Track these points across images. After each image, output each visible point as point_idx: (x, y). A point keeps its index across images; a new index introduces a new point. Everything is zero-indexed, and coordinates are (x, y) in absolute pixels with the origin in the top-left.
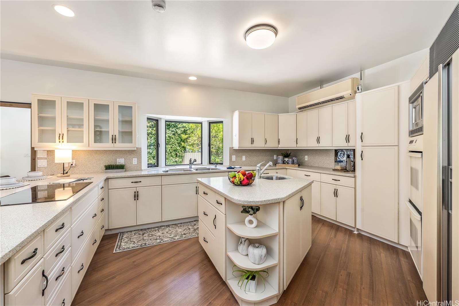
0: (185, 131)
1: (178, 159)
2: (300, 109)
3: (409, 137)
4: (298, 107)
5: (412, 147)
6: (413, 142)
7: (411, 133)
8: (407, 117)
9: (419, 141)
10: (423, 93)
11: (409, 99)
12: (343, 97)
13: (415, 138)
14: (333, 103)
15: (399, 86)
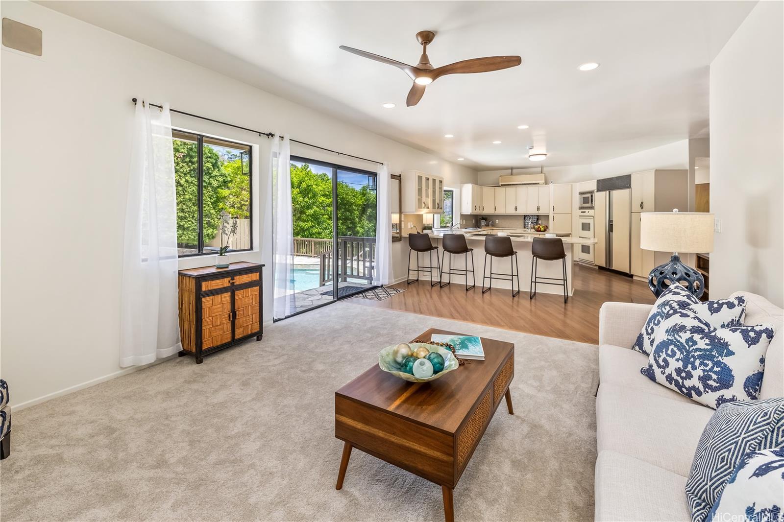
0: (225, 182)
1: (212, 230)
2: (502, 185)
3: (579, 209)
4: (501, 184)
5: (583, 214)
6: (585, 212)
7: (581, 208)
8: (577, 201)
9: (591, 212)
10: (593, 195)
11: (579, 193)
12: (538, 184)
13: (587, 211)
14: (527, 186)
15: (572, 185)
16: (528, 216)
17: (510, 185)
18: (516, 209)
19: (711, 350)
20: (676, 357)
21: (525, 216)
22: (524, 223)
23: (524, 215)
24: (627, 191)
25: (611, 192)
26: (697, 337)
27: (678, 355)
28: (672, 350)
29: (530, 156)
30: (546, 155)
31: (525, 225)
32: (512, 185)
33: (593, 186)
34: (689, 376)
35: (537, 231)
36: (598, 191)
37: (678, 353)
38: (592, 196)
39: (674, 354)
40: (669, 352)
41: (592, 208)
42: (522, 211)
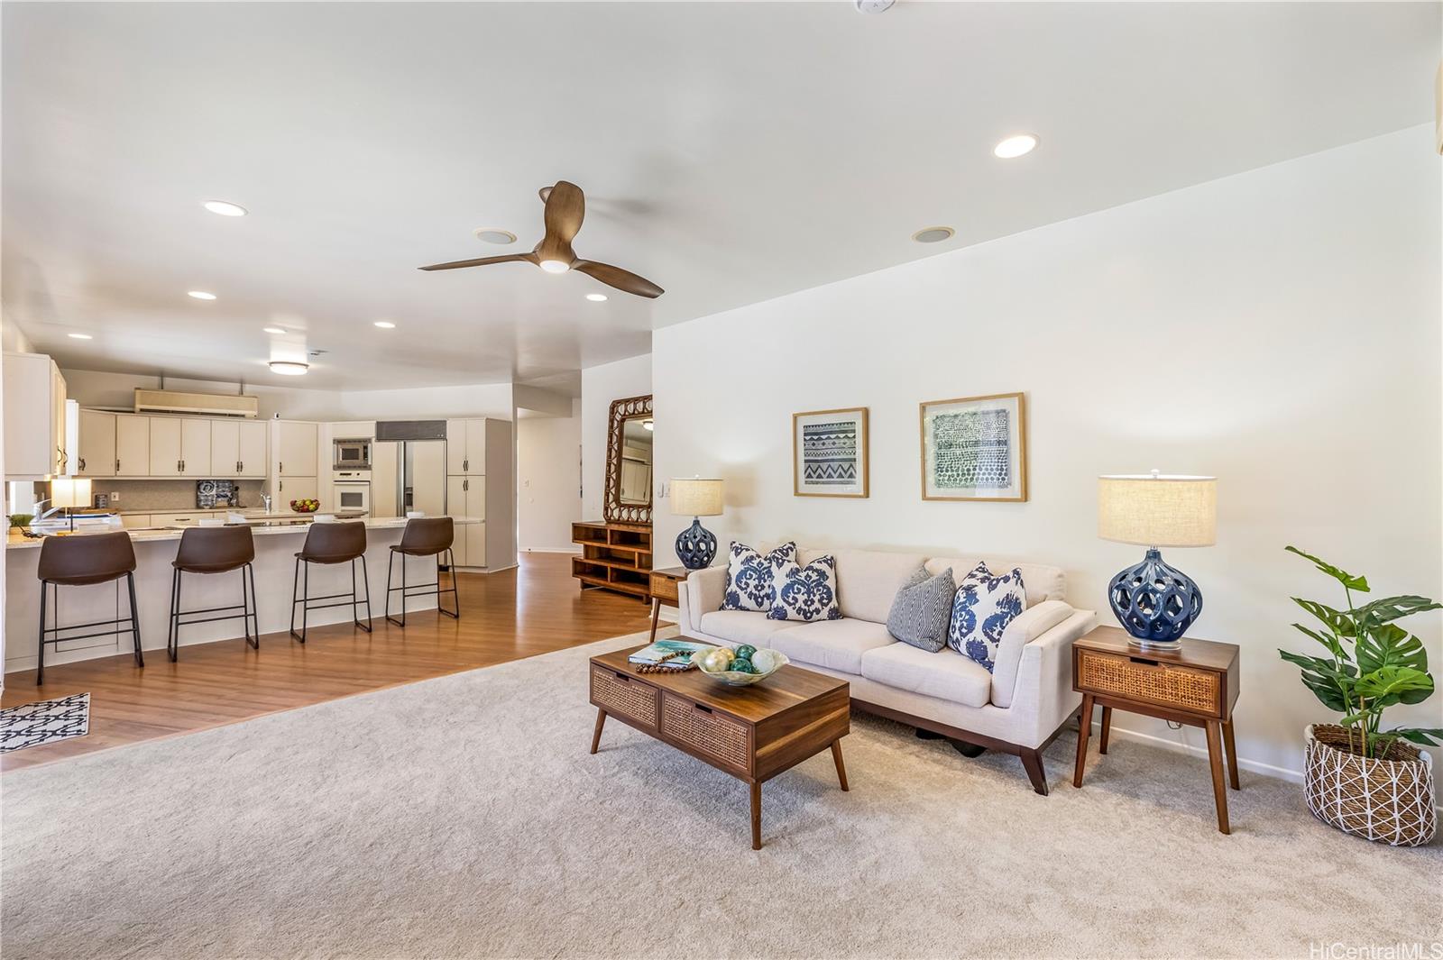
2: (142, 410)
3: (334, 469)
4: (138, 406)
5: (345, 478)
6: (350, 474)
7: (337, 467)
8: (329, 454)
9: (364, 475)
10: (369, 445)
11: (334, 440)
12: (243, 416)
13: (354, 472)
14: (212, 418)
15: (317, 426)
16: (208, 481)
17: (168, 412)
18: (181, 466)
19: (819, 579)
20: (802, 592)
21: (199, 483)
22: (197, 497)
23: (198, 481)
24: (439, 444)
25: (408, 444)
26: (810, 573)
27: (803, 590)
28: (798, 589)
29: (271, 363)
30: (307, 366)
31: (198, 500)
32: (173, 412)
33: (369, 431)
34: (813, 602)
35: (303, 511)
36: (379, 439)
37: (802, 588)
38: (366, 448)
39: (799, 590)
40: (796, 591)
41: (367, 467)
42: (194, 471)
